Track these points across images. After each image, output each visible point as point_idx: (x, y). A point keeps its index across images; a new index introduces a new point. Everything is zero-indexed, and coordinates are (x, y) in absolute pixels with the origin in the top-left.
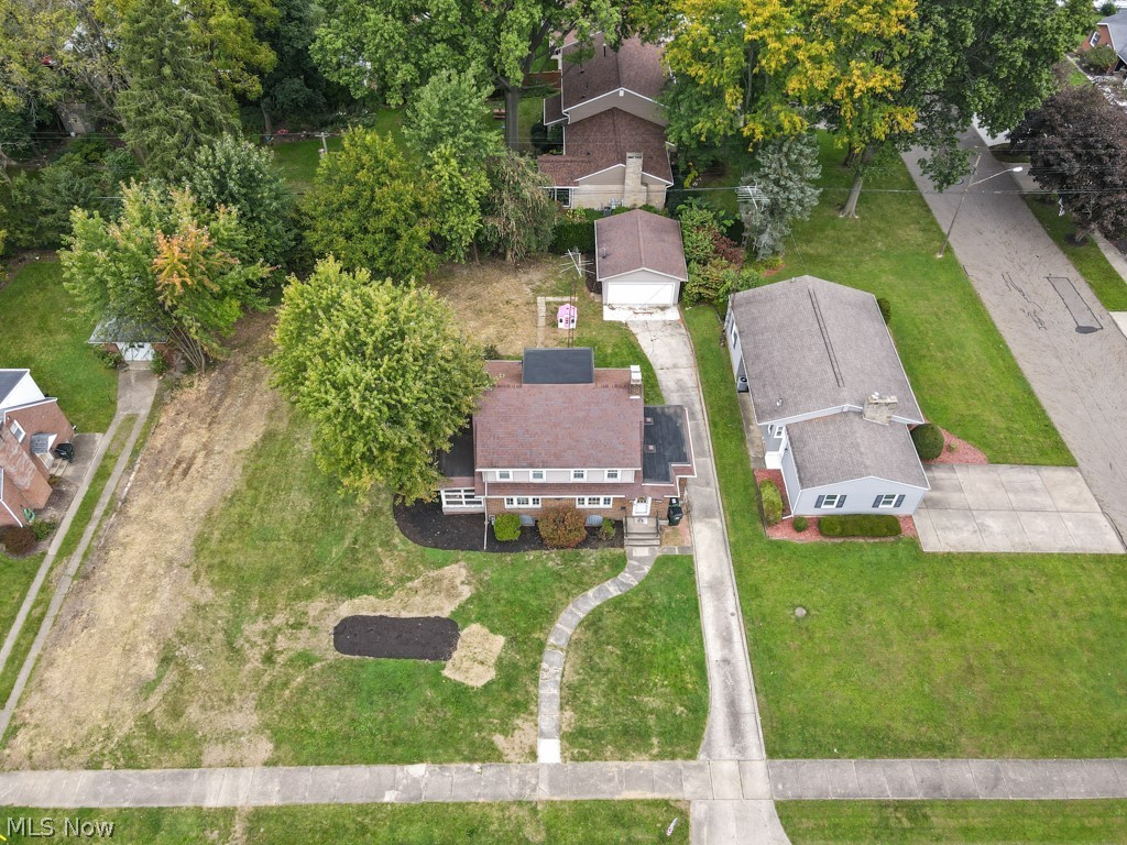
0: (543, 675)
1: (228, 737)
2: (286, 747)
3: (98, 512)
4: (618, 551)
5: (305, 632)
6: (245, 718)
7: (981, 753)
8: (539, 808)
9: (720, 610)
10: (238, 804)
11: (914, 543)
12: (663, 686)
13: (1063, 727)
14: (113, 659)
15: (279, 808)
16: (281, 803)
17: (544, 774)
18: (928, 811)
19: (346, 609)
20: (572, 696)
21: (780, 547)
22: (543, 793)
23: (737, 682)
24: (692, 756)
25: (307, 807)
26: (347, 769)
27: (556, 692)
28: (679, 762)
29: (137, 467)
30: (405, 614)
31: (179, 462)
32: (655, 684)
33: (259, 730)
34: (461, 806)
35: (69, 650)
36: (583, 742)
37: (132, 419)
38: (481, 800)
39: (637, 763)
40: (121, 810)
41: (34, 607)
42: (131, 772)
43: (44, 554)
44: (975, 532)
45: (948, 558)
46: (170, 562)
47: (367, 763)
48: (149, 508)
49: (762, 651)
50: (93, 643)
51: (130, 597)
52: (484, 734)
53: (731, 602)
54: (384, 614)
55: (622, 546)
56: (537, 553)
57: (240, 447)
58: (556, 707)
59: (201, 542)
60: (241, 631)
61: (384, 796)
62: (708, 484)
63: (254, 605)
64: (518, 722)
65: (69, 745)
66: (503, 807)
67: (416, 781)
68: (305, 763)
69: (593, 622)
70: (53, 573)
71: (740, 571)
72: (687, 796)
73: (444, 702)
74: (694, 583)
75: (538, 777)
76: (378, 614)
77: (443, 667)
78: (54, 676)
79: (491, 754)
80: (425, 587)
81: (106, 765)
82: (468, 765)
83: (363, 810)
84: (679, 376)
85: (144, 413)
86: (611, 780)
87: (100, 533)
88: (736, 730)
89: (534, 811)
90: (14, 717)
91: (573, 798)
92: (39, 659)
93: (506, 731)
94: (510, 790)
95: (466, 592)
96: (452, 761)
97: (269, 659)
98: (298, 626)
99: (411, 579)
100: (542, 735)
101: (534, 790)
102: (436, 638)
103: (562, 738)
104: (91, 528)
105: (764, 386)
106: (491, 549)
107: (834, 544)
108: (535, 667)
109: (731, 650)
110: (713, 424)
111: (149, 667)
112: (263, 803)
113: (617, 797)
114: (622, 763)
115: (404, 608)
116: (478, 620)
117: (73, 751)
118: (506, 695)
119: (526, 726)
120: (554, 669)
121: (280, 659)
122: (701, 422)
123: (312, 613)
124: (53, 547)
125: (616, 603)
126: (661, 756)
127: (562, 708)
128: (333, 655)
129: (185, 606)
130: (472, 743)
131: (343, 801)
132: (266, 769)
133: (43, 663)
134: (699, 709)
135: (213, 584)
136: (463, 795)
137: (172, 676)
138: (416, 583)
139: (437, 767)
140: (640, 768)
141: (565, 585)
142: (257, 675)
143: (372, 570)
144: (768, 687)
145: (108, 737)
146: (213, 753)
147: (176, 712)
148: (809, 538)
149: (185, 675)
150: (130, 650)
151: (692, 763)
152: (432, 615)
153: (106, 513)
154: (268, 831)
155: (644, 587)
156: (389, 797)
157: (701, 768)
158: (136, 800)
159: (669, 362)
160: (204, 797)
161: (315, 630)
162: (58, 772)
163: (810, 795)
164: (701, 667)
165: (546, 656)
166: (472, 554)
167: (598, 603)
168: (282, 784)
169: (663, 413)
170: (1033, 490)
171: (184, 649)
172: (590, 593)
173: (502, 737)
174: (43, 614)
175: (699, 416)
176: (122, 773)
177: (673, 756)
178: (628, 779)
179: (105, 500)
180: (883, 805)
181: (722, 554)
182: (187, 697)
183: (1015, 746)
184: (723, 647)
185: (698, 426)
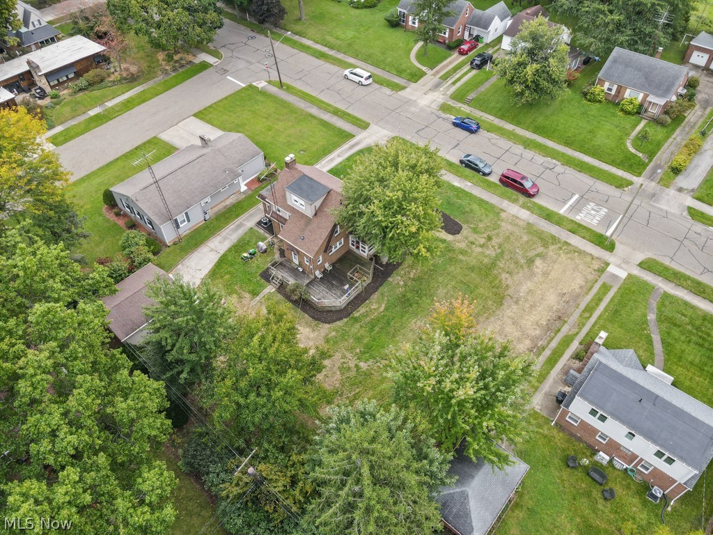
2: (496, 212)
3: (547, 353)
7: (303, 111)
10: (518, 207)
13: (278, 104)
14: (553, 275)
16: (505, 200)
18: (331, 112)
25: (496, 195)
42: (554, 235)
43: (581, 343)
46: (517, 302)
47: (471, 194)
48: (519, 340)
50: (561, 286)
51: (540, 297)
59: (498, 304)
60: (496, 255)
61: (471, 185)
63: (486, 261)
65: (577, 254)
67: (459, 183)
68: (492, 204)
70: (577, 330)
78: (580, 281)
81: (563, 241)
84: (217, 244)
87: (548, 338)
90: (599, 276)
92: (587, 294)
96: (444, 180)
97: (489, 238)
98: (472, 243)
104: (554, 344)
109: (334, 157)
110: (238, 216)
111: (538, 262)
112: (510, 203)
121: (485, 236)
122: (240, 220)
128: (465, 226)
131: (484, 190)
132: (505, 211)
137: (530, 255)
139: (450, 182)
142: (496, 235)
145: (561, 248)
146: (522, 224)
147: (532, 242)
149: (525, 252)
150: (546, 274)
153: (544, 349)
156: (469, 184)
158: (553, 226)
160: (530, 215)
161: (466, 238)
162: (582, 249)
164: (348, 159)
168: (502, 204)
171: (522, 261)
174: (583, 312)
175: (238, 223)
180: (340, 117)
185: (244, 220)
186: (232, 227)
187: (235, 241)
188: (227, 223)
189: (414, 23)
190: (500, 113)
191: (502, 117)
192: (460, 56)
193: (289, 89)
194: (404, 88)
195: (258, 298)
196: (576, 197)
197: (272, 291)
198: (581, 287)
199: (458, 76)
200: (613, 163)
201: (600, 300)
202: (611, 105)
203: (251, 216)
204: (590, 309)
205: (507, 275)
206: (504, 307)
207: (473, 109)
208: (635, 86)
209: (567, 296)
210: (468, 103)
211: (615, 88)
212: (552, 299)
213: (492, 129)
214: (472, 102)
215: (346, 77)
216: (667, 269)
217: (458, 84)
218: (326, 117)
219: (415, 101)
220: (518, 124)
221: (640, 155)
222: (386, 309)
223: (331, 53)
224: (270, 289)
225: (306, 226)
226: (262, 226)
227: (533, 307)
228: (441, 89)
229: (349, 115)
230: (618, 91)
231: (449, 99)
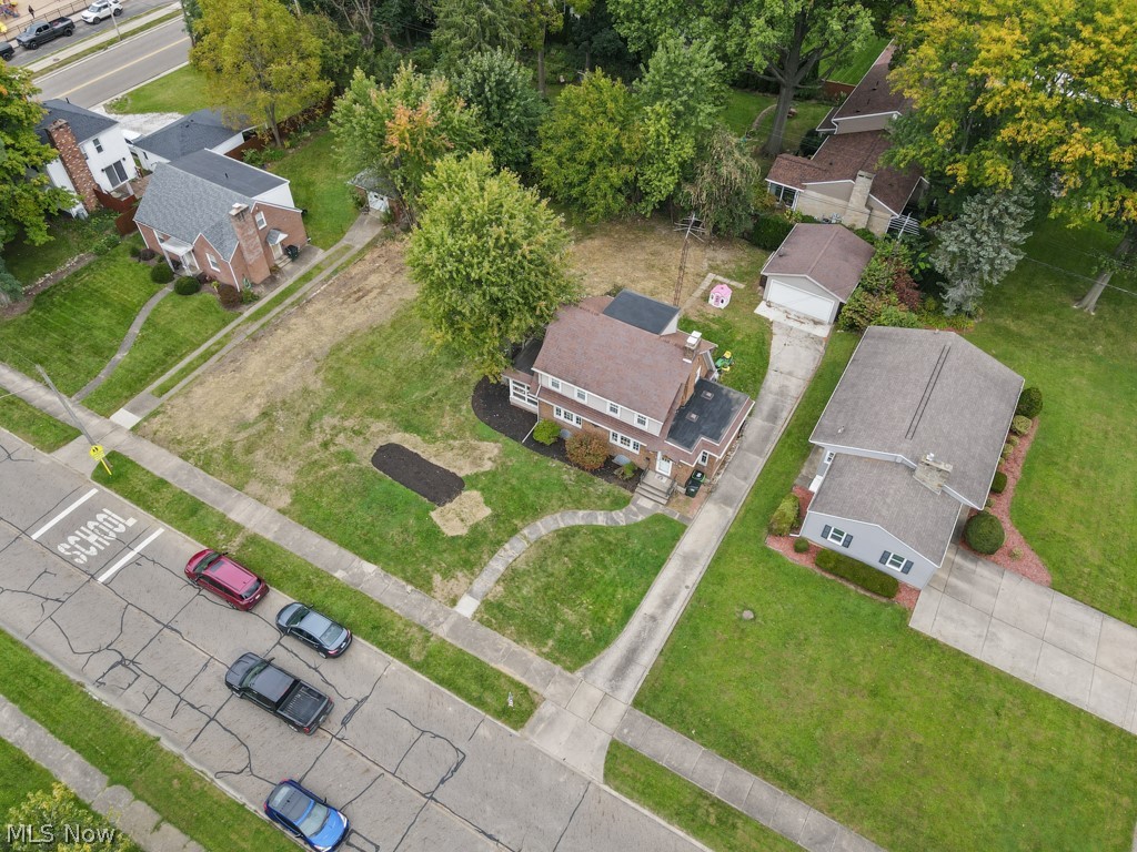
0: (501, 552)
1: (270, 482)
2: (298, 507)
3: (288, 301)
4: (627, 493)
5: (360, 440)
6: (286, 475)
7: (829, 810)
8: (432, 639)
9: (678, 578)
10: (248, 526)
11: (905, 615)
12: (586, 608)
13: (931, 838)
14: (237, 398)
15: (268, 542)
16: (271, 540)
17: (452, 619)
18: (740, 824)
19: (397, 438)
20: (511, 577)
21: (769, 556)
22: (442, 631)
23: (650, 637)
24: (571, 670)
25: (286, 551)
26: (326, 542)
27: (502, 569)
28: (558, 668)
29: (331, 281)
30: (433, 461)
31: (359, 290)
32: (582, 603)
33: (288, 487)
34: (380, 606)
35: (216, 380)
36: (495, 613)
37: (348, 248)
38: (397, 611)
39: (525, 651)
40: (182, 492)
41: (215, 344)
42: (202, 472)
43: (241, 314)
44: (980, 636)
45: (930, 644)
46: (309, 353)
47: (340, 545)
48: (320, 313)
49: (689, 625)
50: (233, 382)
51: (271, 365)
52: (429, 569)
53: (694, 577)
54: (419, 453)
55: (633, 491)
56: (561, 464)
57: (404, 297)
58: (494, 579)
59: (339, 348)
60: (321, 419)
61: (336, 571)
62: (745, 479)
63: (340, 406)
64: (460, 574)
65: (179, 437)
66: (408, 624)
67: (363, 574)
68: (302, 523)
69: (567, 535)
70: (239, 328)
71: (719, 558)
72: (546, 694)
73: (418, 532)
74: (673, 547)
75: (446, 619)
76: (415, 451)
77: (434, 510)
78: (198, 391)
79: (424, 584)
80: (461, 449)
81: (191, 460)
82: (404, 583)
83: (317, 572)
84: (787, 383)
85: (359, 247)
86: (497, 650)
87: (281, 316)
88: (621, 671)
89: (427, 639)
90: (162, 406)
91: (460, 646)
92: (197, 378)
93: (447, 574)
94: (421, 616)
95: (488, 466)
96: (395, 574)
97: (325, 445)
98: (358, 433)
99: (455, 439)
100: (470, 592)
101: (437, 625)
102: (444, 487)
103: (483, 602)
104: (278, 309)
105: (839, 412)
106: (527, 444)
107: (822, 577)
108: (499, 543)
109: (664, 612)
110: (788, 433)
111: (253, 414)
112: (261, 533)
113: (492, 665)
114: (514, 644)
115: (435, 456)
116: (482, 489)
117: (179, 442)
118: (463, 551)
119: (463, 580)
120: (514, 551)
121: (332, 449)
122: (778, 427)
123: (373, 429)
124: (248, 311)
125: (596, 531)
126: (547, 656)
127: (497, 582)
128: (367, 463)
129: (299, 385)
130: (417, 571)
131: (309, 560)
132: (278, 514)
133: (198, 381)
134: (603, 640)
135: (325, 380)
136: (387, 601)
137: (262, 426)
138: (457, 443)
139: (383, 573)
140: (526, 655)
141: (565, 497)
142: (312, 451)
143: (432, 419)
144: (672, 653)
145: (203, 444)
146: (254, 487)
147: (249, 450)
148: (804, 562)
149: (270, 429)
150: (249, 398)
151: (569, 674)
152: (452, 470)
153: (293, 304)
154: (253, 552)
155: (628, 531)
156: (339, 574)
157: (572, 682)
158: (194, 491)
159: (786, 367)
160: (231, 510)
161: (367, 441)
162: (164, 450)
163: (645, 752)
164: (629, 611)
165: (513, 540)
166: (511, 442)
167: (582, 523)
168: (281, 529)
169: (727, 395)
170: (1082, 633)
171: (280, 412)
172: (581, 513)
173: (440, 578)
174: (217, 351)
175: (780, 422)
176: (197, 470)
177: (556, 661)
178: (510, 657)
179: (297, 295)
180: (703, 795)
181: (715, 538)
182: (262, 443)
183: (867, 824)
184: (659, 607)
185: (772, 429)
196: (102, 579)
206: (329, 346)
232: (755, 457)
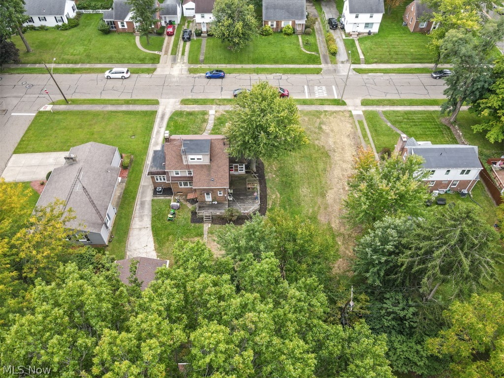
0: (213, 125)
9: (157, 139)
14: (336, 129)
20: (205, 121)
22: (214, 107)
23: (159, 124)
24: (176, 111)
27: (209, 122)
32: (182, 123)
35: (349, 130)
38: (229, 105)
41: (369, 140)
49: (149, 129)
50: (344, 133)
51: (341, 143)
53: (153, 141)
64: (220, 116)
66: (224, 104)
72: (179, 105)
78: (349, 126)
79: (227, 111)
84: (140, 223)
86: (197, 108)
88: (163, 115)
92: (357, 129)
93: (223, 115)
94: (222, 107)
100: (214, 114)
103: (209, 114)
108: (215, 126)
109: (158, 130)
110: (134, 198)
111: (324, 127)
113: (196, 105)
114: (194, 110)
118: (223, 121)
120: (209, 126)
122: (139, 200)
124: (377, 155)
126: (184, 111)
127: (208, 119)
130: (232, 113)
133: (354, 129)
134: (171, 119)
140: (190, 110)
145: (326, 115)
150: (332, 131)
157: (175, 109)
158: (311, 106)
159: (144, 232)
162: (334, 110)
163: (150, 105)
164: (168, 126)
165: (212, 128)
169: (157, 168)
174: (364, 139)
175: (139, 202)
176: (318, 110)
177: (181, 111)
184: (160, 131)
185: (141, 198)
186: (138, 207)
187: (150, 214)
188: (132, 207)
189: (123, 26)
190: (226, 61)
191: (229, 63)
192: (170, 37)
193: (74, 102)
194: (155, 70)
195: (205, 236)
196: (306, 87)
197: (209, 226)
198: (352, 128)
199: (181, 49)
200: (304, 63)
201: (364, 129)
202: (277, 34)
203: (143, 193)
204: (365, 136)
205: (318, 141)
206: (332, 157)
207: (209, 65)
208: (286, 19)
209: (351, 135)
210: (202, 62)
211: (275, 23)
212: (347, 141)
213: (231, 71)
214: (205, 61)
215: (108, 78)
216: (373, 101)
217: (186, 53)
218: (124, 108)
219: (170, 74)
220: (241, 63)
221: (313, 53)
222: (281, 194)
223: (79, 66)
224: (207, 227)
225: (210, 171)
226: (158, 194)
227: (343, 149)
228: (179, 61)
229: (138, 100)
230: (277, 25)
231: (189, 65)
232: (145, 184)
